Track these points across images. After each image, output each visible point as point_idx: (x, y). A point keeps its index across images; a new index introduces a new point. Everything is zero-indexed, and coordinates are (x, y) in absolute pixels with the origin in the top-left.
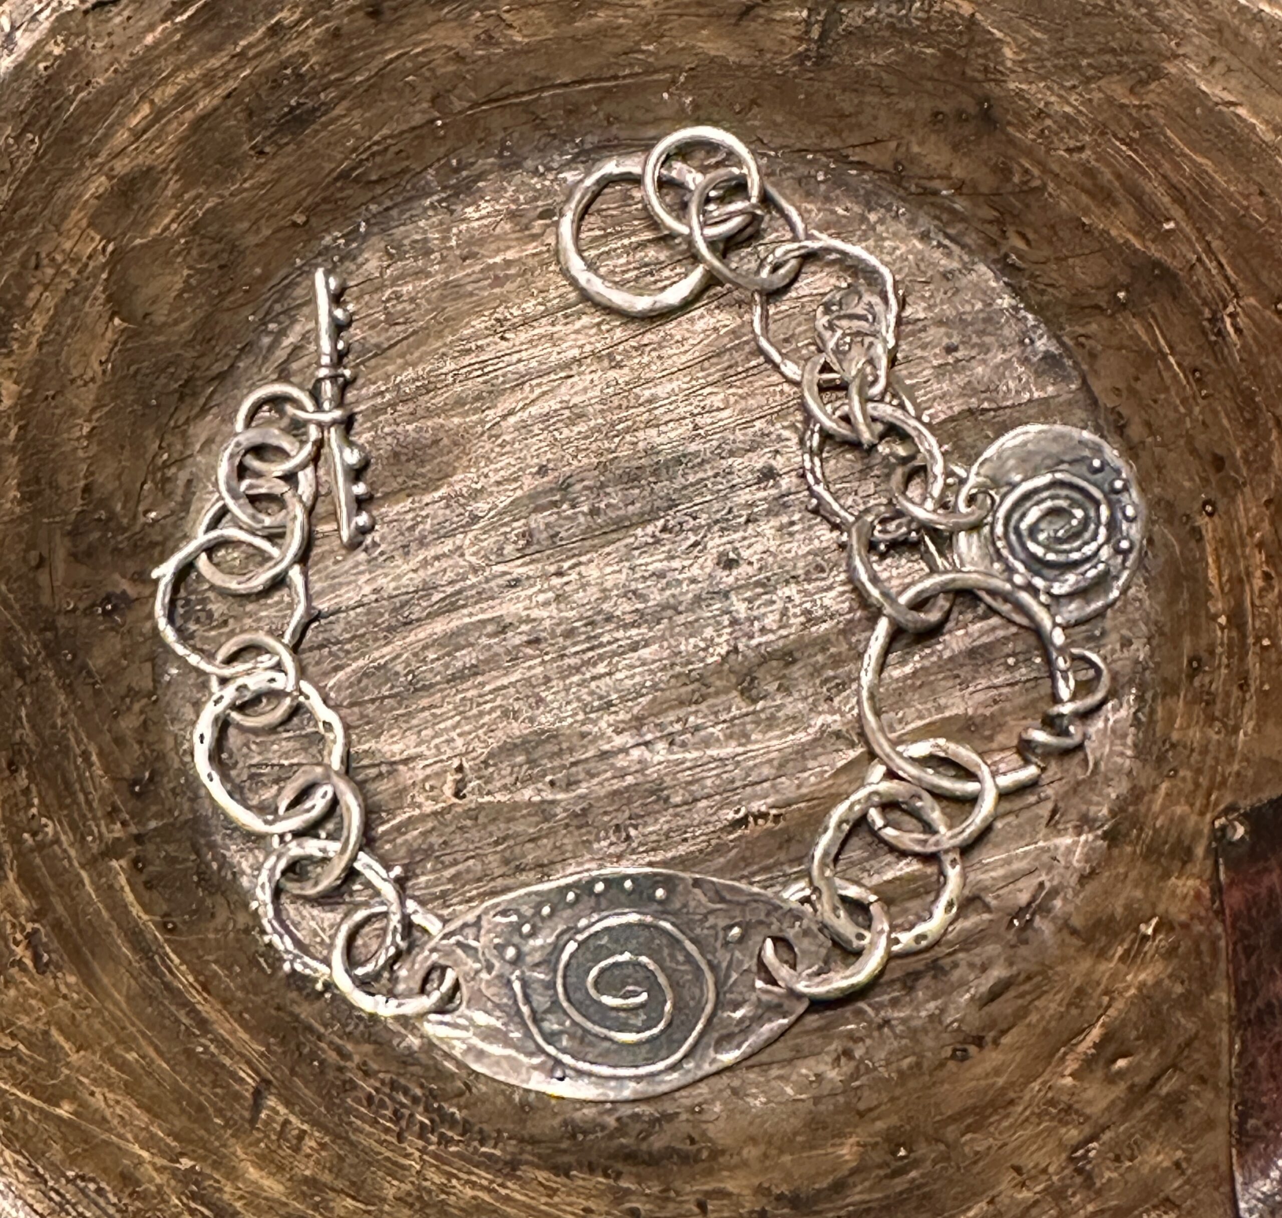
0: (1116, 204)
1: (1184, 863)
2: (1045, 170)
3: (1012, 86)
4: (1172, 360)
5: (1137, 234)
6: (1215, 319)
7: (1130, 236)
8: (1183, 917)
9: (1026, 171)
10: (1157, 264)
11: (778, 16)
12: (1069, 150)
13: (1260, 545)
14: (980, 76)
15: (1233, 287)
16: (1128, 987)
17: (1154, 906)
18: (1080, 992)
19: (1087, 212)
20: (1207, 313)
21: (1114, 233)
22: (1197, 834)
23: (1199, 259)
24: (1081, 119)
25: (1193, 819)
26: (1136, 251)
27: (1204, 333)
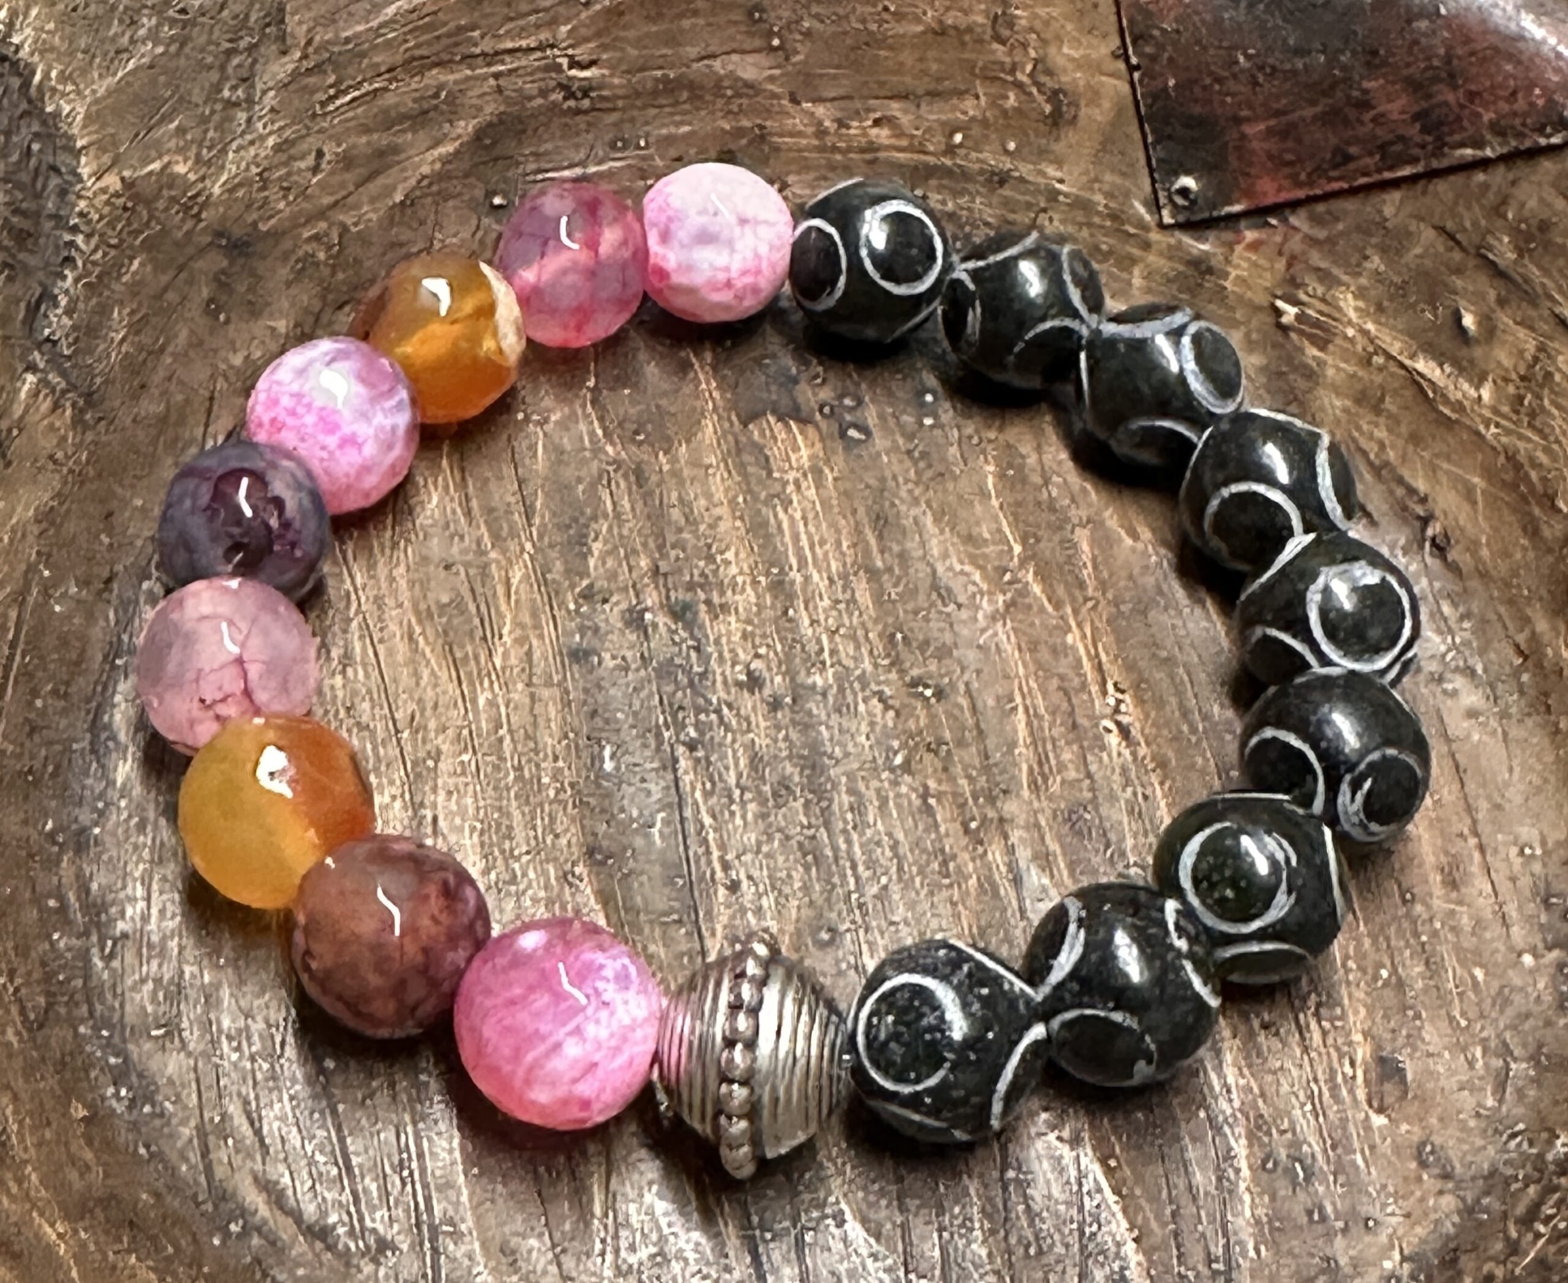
0: (395, 150)
1: (1210, 271)
2: (322, 214)
3: (216, 190)
4: (592, 169)
5: (437, 144)
6: (567, 89)
7: (436, 153)
8: (1281, 265)
9: (316, 238)
10: (479, 135)
11: (18, 411)
12: (315, 170)
13: (841, 123)
14: (189, 224)
15: (540, 48)
16: (1365, 333)
17: (1257, 309)
18: (1360, 399)
19: (390, 190)
20: (557, 96)
21: (426, 170)
22: (1173, 253)
23: (497, 76)
24: (287, 133)
25: (1152, 258)
26: (457, 152)
27: (578, 112)
